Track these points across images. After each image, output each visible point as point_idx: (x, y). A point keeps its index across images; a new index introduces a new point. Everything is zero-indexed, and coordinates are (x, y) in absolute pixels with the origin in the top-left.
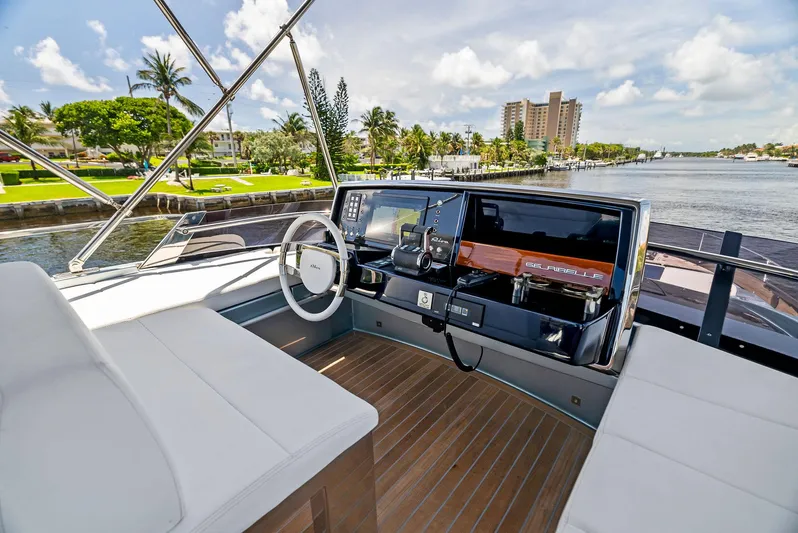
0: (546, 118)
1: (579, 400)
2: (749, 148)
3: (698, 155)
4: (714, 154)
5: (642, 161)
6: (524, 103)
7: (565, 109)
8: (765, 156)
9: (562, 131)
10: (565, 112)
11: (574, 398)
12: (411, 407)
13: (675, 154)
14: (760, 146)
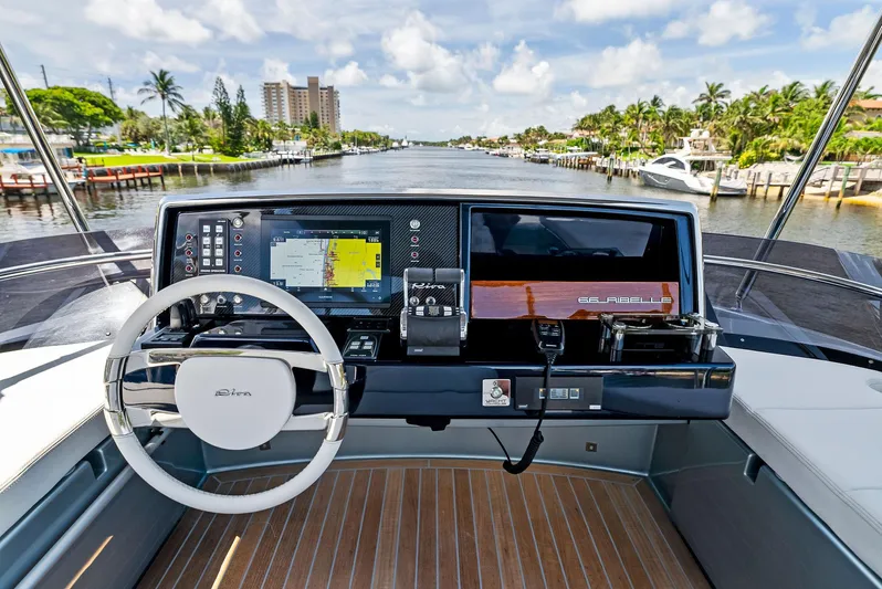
0: (308, 102)
1: (595, 446)
2: (467, 140)
3: (434, 144)
4: (444, 144)
5: (395, 149)
6: (283, 85)
7: (324, 95)
8: (476, 147)
9: (326, 117)
10: (325, 98)
11: (589, 445)
12: (426, 563)
13: (416, 143)
14: (474, 138)
